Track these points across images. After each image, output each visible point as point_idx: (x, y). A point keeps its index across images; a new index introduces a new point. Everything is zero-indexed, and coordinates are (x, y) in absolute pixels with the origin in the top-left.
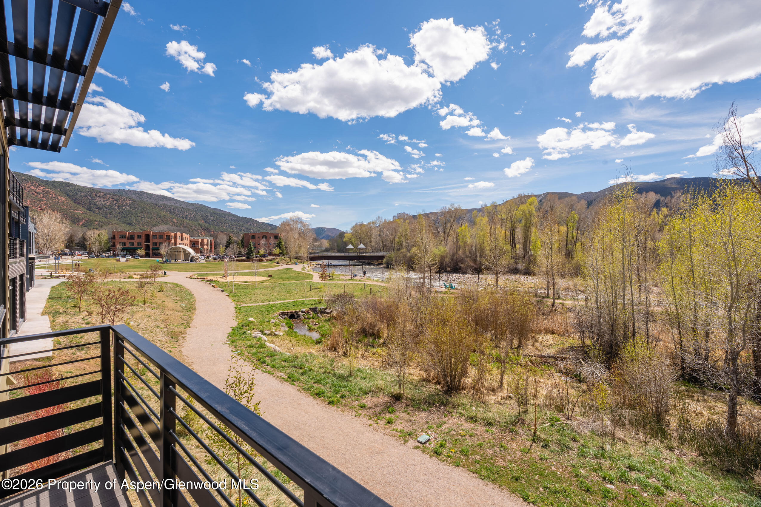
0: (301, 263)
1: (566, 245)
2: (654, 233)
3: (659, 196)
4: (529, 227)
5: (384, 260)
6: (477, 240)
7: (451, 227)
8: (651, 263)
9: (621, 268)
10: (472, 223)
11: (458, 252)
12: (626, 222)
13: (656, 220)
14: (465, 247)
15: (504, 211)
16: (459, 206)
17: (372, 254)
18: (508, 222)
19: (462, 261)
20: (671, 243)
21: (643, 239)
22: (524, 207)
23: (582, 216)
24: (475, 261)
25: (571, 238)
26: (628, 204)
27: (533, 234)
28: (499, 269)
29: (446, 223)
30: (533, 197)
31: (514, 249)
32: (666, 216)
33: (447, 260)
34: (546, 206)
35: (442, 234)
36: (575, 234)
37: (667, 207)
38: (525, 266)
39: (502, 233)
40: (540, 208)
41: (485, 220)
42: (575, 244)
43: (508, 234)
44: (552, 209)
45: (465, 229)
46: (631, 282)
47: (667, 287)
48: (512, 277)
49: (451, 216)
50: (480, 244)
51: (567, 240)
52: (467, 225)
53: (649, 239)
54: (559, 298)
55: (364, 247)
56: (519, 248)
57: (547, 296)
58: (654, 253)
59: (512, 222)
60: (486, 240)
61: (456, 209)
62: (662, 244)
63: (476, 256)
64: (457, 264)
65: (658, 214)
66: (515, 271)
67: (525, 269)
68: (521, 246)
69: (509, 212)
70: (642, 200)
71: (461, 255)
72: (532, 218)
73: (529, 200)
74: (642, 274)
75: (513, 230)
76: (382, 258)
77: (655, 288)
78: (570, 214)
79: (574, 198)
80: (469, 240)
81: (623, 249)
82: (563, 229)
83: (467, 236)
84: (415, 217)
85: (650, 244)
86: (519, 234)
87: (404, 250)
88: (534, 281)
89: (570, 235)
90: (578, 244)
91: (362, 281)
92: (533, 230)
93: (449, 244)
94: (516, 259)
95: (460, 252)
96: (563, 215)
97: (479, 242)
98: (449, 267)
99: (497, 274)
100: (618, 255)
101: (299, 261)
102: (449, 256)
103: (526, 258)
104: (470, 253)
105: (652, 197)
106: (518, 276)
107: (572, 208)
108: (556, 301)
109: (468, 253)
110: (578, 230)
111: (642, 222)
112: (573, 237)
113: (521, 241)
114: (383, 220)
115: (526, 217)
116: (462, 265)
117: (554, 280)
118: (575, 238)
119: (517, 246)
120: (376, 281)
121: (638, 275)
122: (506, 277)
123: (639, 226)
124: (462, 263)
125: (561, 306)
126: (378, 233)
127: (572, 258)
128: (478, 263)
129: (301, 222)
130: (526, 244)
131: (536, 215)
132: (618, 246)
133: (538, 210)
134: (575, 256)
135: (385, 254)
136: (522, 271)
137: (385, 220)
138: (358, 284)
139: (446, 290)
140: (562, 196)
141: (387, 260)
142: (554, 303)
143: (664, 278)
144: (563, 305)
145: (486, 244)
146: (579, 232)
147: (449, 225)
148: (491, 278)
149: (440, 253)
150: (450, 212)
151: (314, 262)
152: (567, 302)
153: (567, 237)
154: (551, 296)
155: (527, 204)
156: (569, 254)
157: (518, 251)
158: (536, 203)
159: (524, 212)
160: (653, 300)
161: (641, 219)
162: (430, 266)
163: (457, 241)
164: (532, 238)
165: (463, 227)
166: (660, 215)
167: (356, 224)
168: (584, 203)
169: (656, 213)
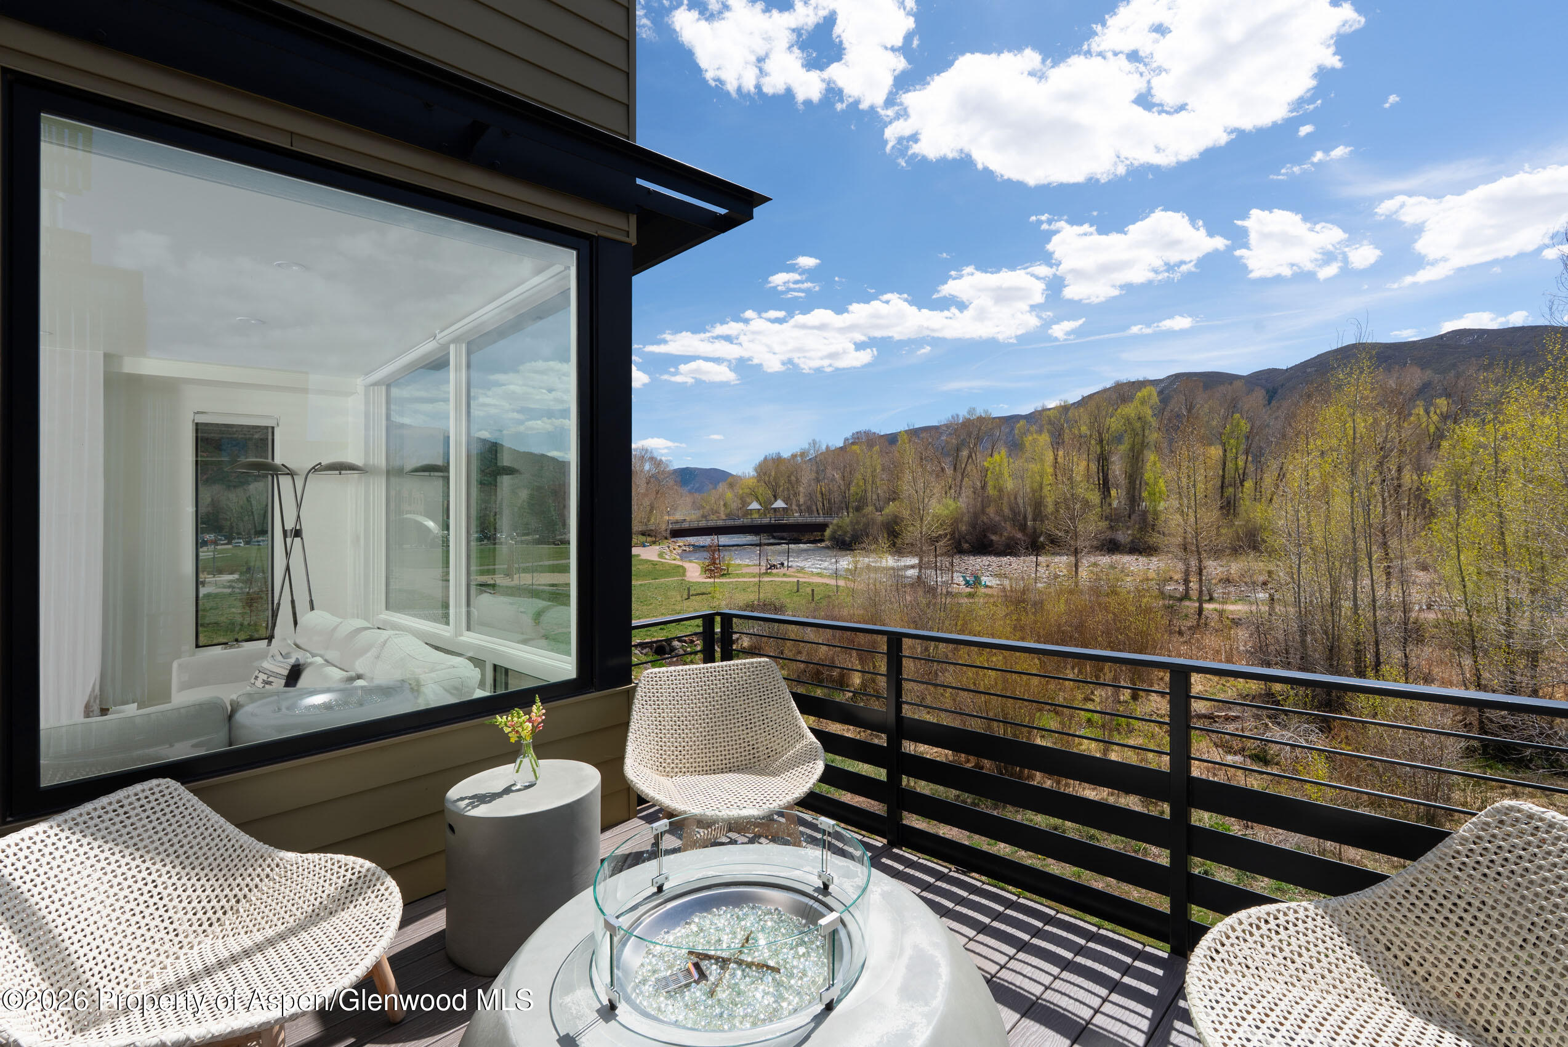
0: (654, 543)
1: (1222, 487)
2: (1419, 454)
3: (1428, 374)
4: (1141, 452)
5: (828, 532)
6: (1028, 482)
7: (970, 456)
8: (1411, 518)
9: (1349, 532)
10: (1016, 447)
11: (987, 510)
12: (1358, 435)
13: (1424, 425)
14: (1001, 498)
15: (1085, 418)
16: (986, 412)
17: (801, 520)
18: (1093, 442)
19: (994, 528)
20: (1456, 476)
21: (1394, 468)
22: (1129, 410)
23: (1258, 423)
24: (1023, 528)
25: (1233, 472)
26: (1362, 398)
27: (1148, 466)
28: (1080, 544)
29: (958, 450)
30: (1148, 388)
31: (1108, 500)
32: (1445, 418)
33: (963, 528)
34: (1177, 404)
35: (949, 472)
36: (1241, 464)
37: (1448, 396)
38: (1133, 535)
39: (1081, 467)
40: (1164, 409)
41: (1044, 439)
42: (1242, 486)
43: (1094, 467)
44: (1189, 411)
45: (999, 461)
46: (1370, 559)
47: (1448, 569)
48: (1105, 560)
49: (969, 435)
50: (1034, 491)
51: (1223, 477)
52: (1004, 452)
53: (1408, 467)
54: (1211, 600)
55: (783, 505)
56: (1118, 497)
57: (1186, 596)
58: (1418, 497)
59: (1101, 441)
60: (1045, 482)
61: (980, 419)
62: (1437, 480)
63: (1025, 518)
64: (985, 536)
65: (1427, 412)
66: (1112, 547)
67: (1132, 541)
68: (1123, 492)
69: (1095, 420)
70: (1392, 383)
71: (992, 515)
72: (1147, 432)
73: (1139, 394)
74: (1393, 543)
75: (1103, 460)
76: (822, 527)
77: (1421, 573)
78: (1230, 420)
79: (1238, 384)
80: (1009, 485)
81: (1352, 493)
82: (1215, 452)
83: (1006, 475)
84: (892, 439)
85: (1408, 478)
86: (1118, 468)
87: (870, 509)
88: (1153, 566)
89: (1230, 465)
90: (1249, 484)
91: (790, 576)
92: (1151, 457)
93: (967, 494)
94: (1111, 521)
95: (991, 511)
96: (1214, 423)
97: (1032, 488)
98: (967, 542)
99: (1076, 552)
100: (1340, 504)
101: (649, 539)
102: (965, 519)
103: (1133, 517)
104: (1012, 509)
105: (1415, 377)
106: (1116, 558)
107: (1233, 406)
108: (1206, 606)
109: (1006, 511)
110: (1247, 453)
111: (1392, 434)
112: (1237, 469)
113: (1122, 480)
114: (824, 447)
115: (1133, 430)
116: (994, 538)
117: (1200, 561)
118: (1241, 472)
119: (1113, 492)
120: (819, 575)
121: (1385, 544)
122: (1092, 559)
123: (1385, 441)
124: (995, 533)
125: (1216, 616)
126: (814, 475)
127: (1235, 515)
128: (1030, 531)
129: (652, 459)
130: (1134, 488)
131: (1154, 424)
132: (1340, 486)
133: (1159, 413)
134: (1242, 510)
135: (828, 520)
136: (1125, 547)
137: (827, 447)
138: (782, 582)
139: (968, 590)
140: (1212, 380)
141: (834, 532)
142: (1200, 610)
143: (1441, 550)
144: (1221, 613)
145: (1046, 490)
146: (1250, 458)
147: (965, 453)
148: (1061, 563)
149: (946, 512)
150: (967, 424)
151: (681, 541)
152: (1230, 607)
153: (1224, 469)
154: (1194, 594)
155: (1136, 402)
156: (1229, 507)
157: (1115, 504)
158: (1155, 399)
159: (1128, 421)
160: (1417, 596)
161: (1388, 425)
162: (934, 541)
163: (984, 487)
164: (1148, 476)
165: (996, 457)
166: (1432, 414)
167: (766, 458)
168: (1260, 395)
169: (1422, 412)
